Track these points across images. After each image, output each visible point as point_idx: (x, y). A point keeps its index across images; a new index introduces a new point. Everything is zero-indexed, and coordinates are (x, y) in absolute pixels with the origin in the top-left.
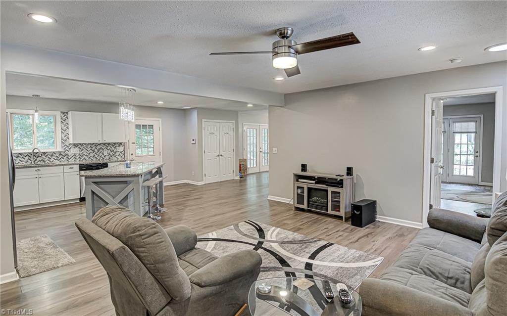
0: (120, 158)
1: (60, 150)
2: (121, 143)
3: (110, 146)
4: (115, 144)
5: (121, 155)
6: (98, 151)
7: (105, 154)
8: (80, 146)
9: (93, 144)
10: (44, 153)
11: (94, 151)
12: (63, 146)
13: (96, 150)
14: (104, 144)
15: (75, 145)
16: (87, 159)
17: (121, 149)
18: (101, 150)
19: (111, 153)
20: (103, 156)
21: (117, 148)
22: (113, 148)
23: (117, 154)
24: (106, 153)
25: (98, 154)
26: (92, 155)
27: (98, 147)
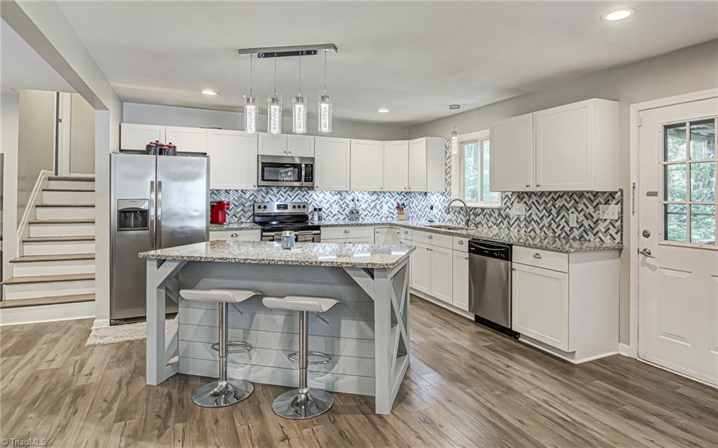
0: (607, 240)
1: (498, 205)
2: (612, 194)
3: (585, 200)
4: (596, 194)
5: (612, 231)
6: (558, 214)
7: (571, 225)
8: (526, 199)
9: (550, 193)
10: (483, 209)
11: (550, 213)
12: (504, 197)
13: (554, 212)
14: (571, 194)
15: (521, 196)
16: (538, 231)
17: (611, 211)
18: (563, 213)
19: (586, 223)
20: (567, 229)
21: (601, 206)
22: (591, 210)
23: (602, 227)
24: (573, 218)
25: (557, 220)
26: (546, 221)
27: (559, 203)
